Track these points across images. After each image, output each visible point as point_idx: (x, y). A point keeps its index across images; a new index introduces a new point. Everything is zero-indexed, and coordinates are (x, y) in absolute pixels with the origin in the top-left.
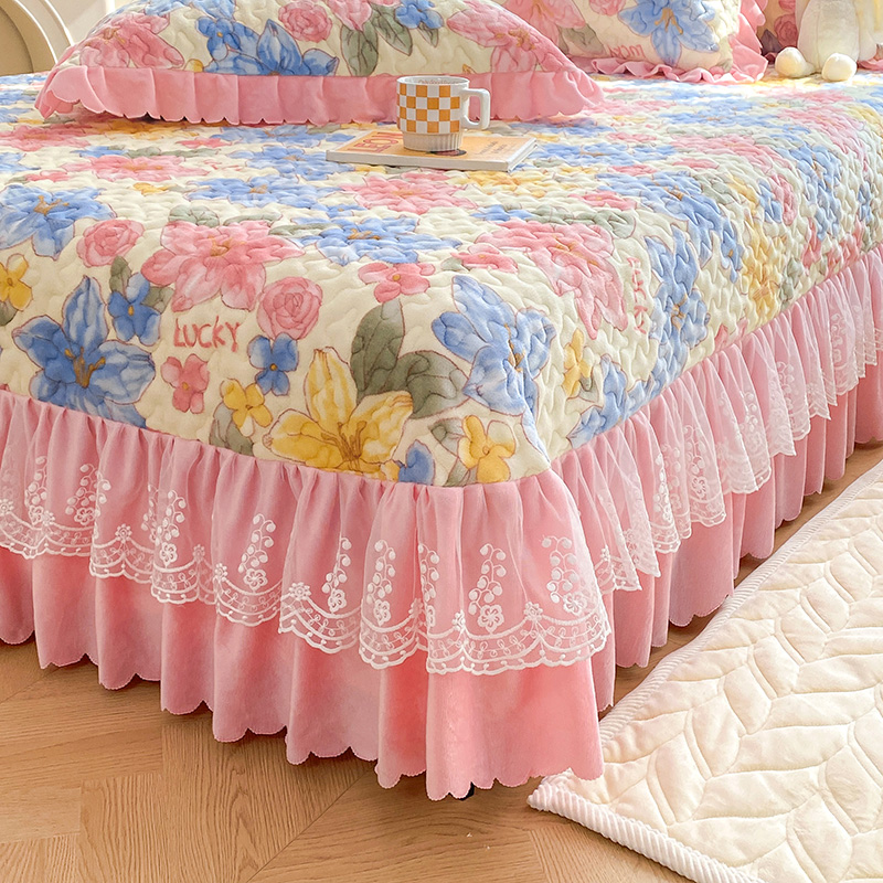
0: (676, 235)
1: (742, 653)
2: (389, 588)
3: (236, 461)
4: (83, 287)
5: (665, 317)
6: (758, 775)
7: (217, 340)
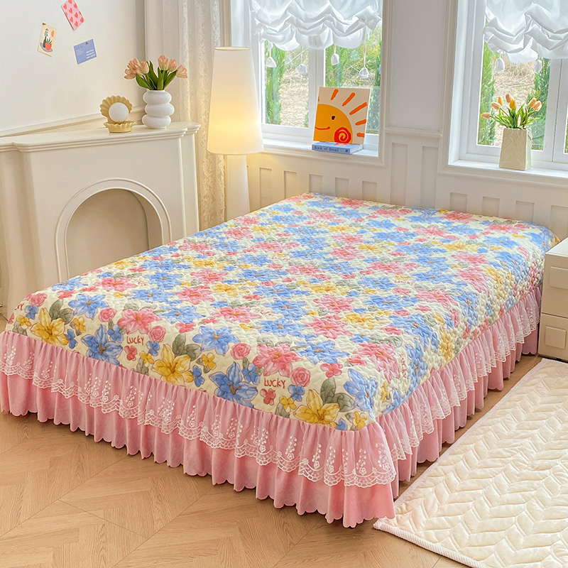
0: (416, 342)
1: (441, 479)
2: (333, 461)
3: (283, 419)
4: (234, 365)
5: (412, 371)
6: (443, 518)
7: (278, 385)
